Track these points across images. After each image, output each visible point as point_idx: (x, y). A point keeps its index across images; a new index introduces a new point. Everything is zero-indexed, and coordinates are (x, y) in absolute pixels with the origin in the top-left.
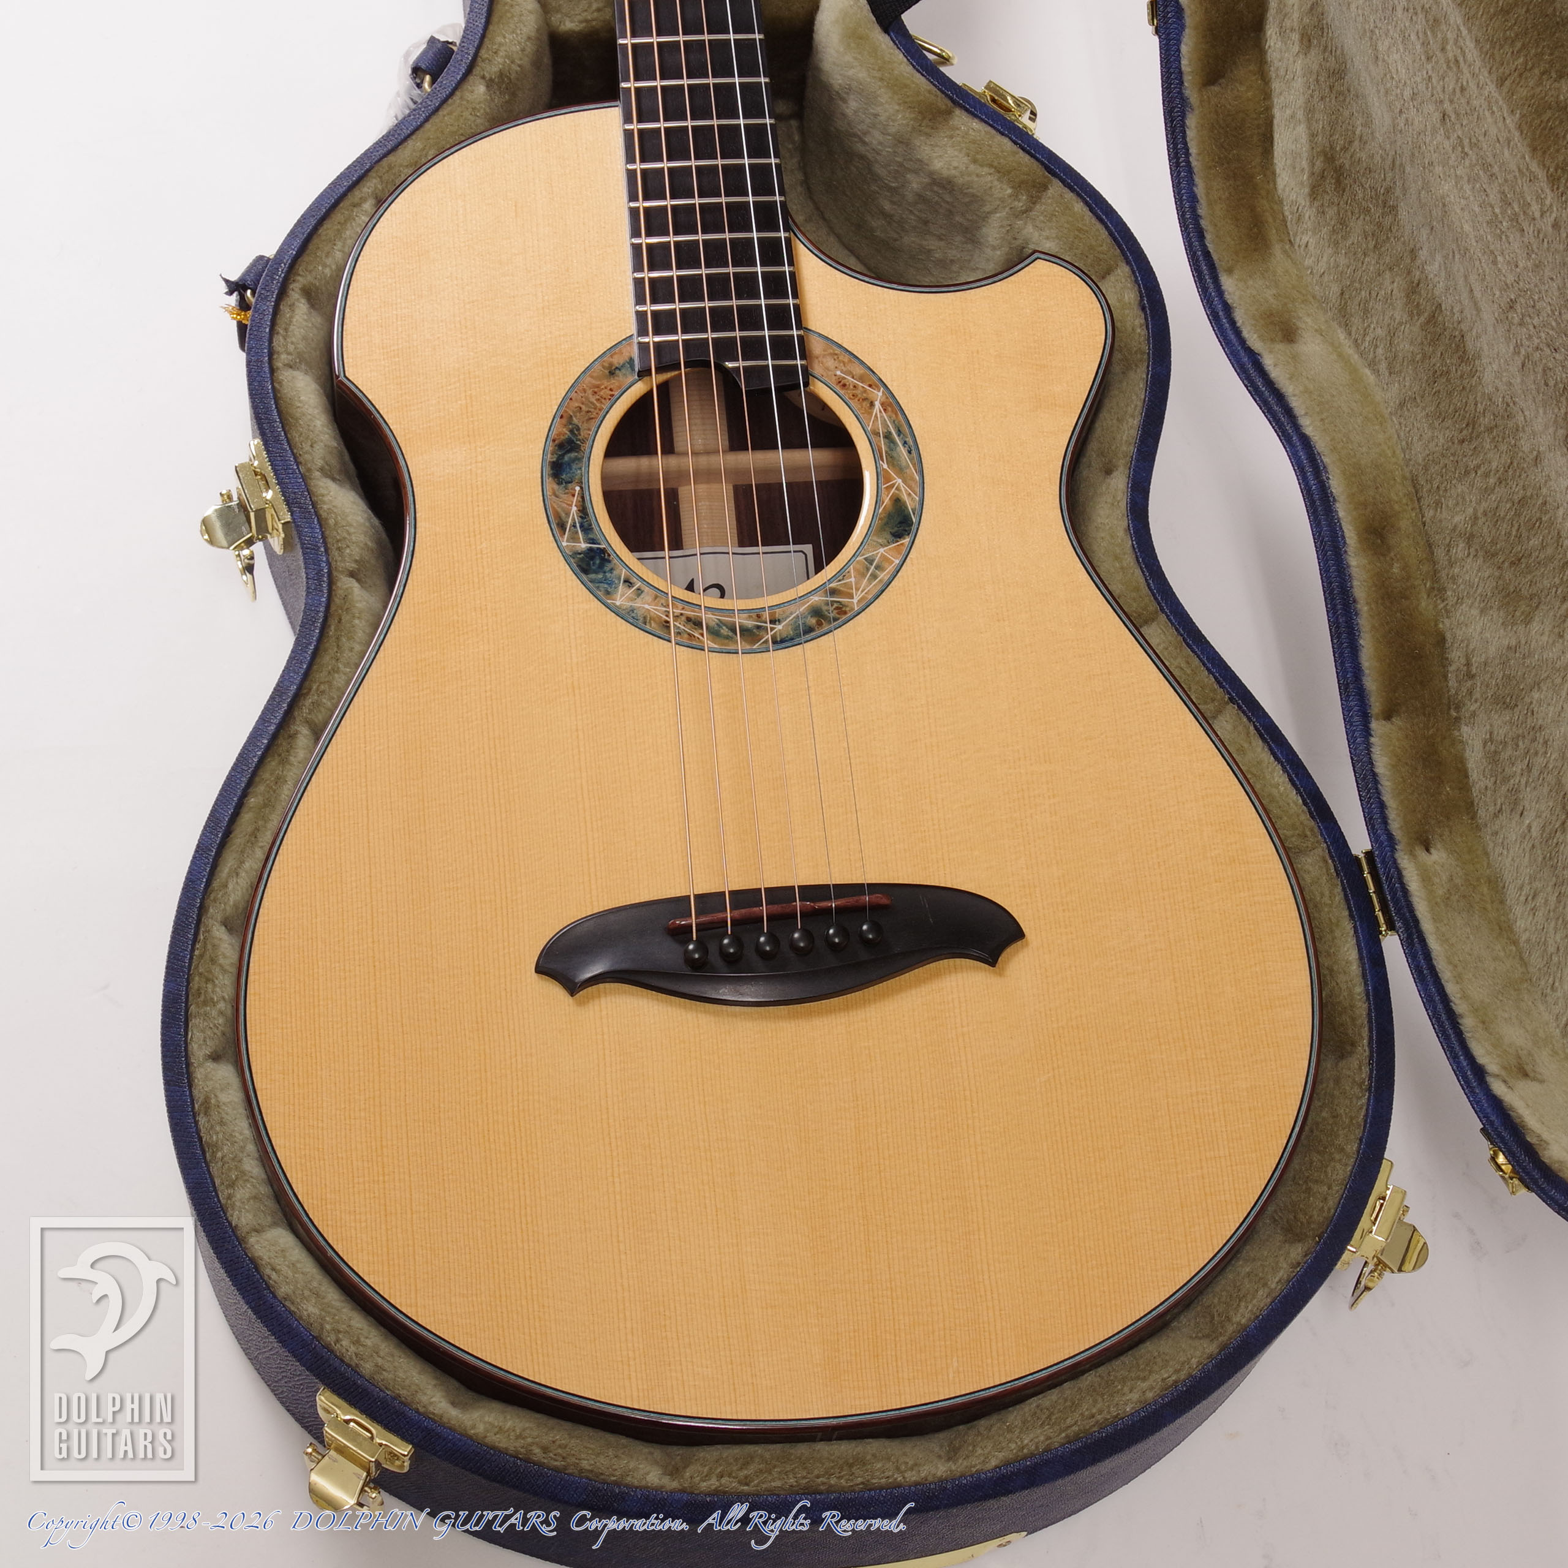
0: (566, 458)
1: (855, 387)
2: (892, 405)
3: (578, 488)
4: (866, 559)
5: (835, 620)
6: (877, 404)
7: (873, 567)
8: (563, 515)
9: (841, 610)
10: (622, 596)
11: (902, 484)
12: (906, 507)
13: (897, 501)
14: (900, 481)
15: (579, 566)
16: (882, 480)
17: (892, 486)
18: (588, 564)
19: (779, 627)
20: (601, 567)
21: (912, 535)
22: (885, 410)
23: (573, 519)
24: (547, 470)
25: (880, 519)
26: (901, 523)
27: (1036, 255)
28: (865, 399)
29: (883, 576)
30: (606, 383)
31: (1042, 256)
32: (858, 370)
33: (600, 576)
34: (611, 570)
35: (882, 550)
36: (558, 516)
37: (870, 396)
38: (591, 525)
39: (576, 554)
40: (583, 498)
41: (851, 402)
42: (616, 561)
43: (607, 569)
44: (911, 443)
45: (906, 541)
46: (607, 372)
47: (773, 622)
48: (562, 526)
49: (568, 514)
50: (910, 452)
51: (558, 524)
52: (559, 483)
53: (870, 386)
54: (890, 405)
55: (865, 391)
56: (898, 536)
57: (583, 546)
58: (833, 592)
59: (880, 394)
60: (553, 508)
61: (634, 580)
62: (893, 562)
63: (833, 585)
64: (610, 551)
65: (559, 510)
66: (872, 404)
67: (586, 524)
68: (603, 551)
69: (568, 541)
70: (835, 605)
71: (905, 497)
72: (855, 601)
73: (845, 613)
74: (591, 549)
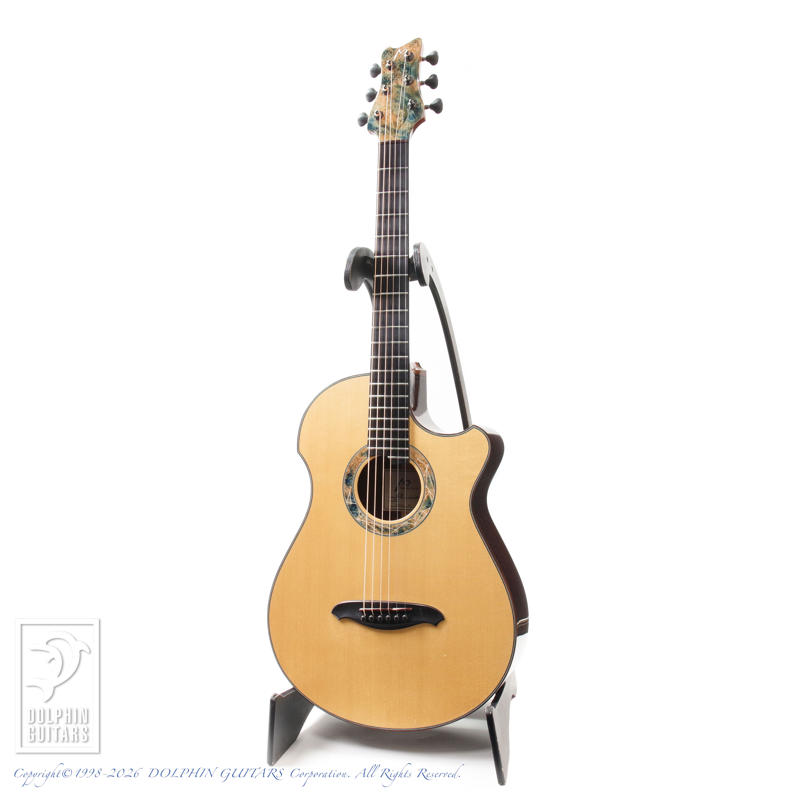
0: (349, 479)
1: (422, 463)
2: (431, 469)
3: (351, 487)
4: (419, 513)
5: (409, 529)
6: (427, 469)
7: (420, 515)
8: (347, 494)
9: (411, 526)
10: (359, 517)
11: (430, 492)
12: (431, 499)
13: (428, 497)
14: (430, 491)
15: (350, 509)
16: (425, 491)
17: (428, 493)
18: (352, 508)
19: (396, 530)
20: (355, 509)
21: (431, 507)
22: (428, 471)
23: (349, 496)
24: (345, 481)
25: (424, 502)
26: (429, 503)
27: (473, 427)
28: (423, 467)
29: (423, 518)
30: (360, 458)
31: (475, 427)
32: (423, 458)
33: (354, 512)
34: (357, 511)
35: (423, 511)
36: (346, 495)
37: (425, 467)
38: (353, 497)
39: (349, 505)
40: (352, 490)
41: (420, 468)
42: (358, 509)
43: (356, 510)
44: (434, 480)
45: (430, 509)
46: (361, 455)
47: (394, 528)
48: (347, 497)
49: (348, 494)
50: (433, 483)
51: (346, 497)
52: (347, 485)
53: (425, 463)
54: (430, 469)
55: (424, 465)
56: (427, 507)
57: (351, 503)
58: (410, 522)
59: (428, 466)
60: (345, 492)
61: (362, 514)
62: (425, 514)
63: (410, 520)
64: (357, 505)
65: (346, 493)
66: (425, 469)
67: (352, 497)
68: (356, 505)
69: (348, 501)
70: (410, 525)
71: (430, 497)
72: (415, 524)
73: (412, 527)
74: (353, 504)
